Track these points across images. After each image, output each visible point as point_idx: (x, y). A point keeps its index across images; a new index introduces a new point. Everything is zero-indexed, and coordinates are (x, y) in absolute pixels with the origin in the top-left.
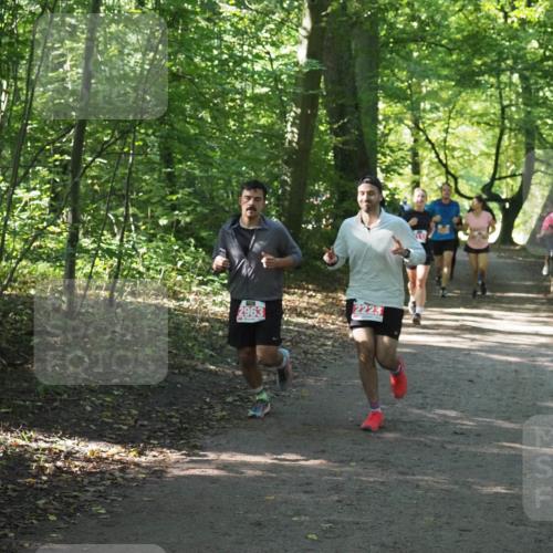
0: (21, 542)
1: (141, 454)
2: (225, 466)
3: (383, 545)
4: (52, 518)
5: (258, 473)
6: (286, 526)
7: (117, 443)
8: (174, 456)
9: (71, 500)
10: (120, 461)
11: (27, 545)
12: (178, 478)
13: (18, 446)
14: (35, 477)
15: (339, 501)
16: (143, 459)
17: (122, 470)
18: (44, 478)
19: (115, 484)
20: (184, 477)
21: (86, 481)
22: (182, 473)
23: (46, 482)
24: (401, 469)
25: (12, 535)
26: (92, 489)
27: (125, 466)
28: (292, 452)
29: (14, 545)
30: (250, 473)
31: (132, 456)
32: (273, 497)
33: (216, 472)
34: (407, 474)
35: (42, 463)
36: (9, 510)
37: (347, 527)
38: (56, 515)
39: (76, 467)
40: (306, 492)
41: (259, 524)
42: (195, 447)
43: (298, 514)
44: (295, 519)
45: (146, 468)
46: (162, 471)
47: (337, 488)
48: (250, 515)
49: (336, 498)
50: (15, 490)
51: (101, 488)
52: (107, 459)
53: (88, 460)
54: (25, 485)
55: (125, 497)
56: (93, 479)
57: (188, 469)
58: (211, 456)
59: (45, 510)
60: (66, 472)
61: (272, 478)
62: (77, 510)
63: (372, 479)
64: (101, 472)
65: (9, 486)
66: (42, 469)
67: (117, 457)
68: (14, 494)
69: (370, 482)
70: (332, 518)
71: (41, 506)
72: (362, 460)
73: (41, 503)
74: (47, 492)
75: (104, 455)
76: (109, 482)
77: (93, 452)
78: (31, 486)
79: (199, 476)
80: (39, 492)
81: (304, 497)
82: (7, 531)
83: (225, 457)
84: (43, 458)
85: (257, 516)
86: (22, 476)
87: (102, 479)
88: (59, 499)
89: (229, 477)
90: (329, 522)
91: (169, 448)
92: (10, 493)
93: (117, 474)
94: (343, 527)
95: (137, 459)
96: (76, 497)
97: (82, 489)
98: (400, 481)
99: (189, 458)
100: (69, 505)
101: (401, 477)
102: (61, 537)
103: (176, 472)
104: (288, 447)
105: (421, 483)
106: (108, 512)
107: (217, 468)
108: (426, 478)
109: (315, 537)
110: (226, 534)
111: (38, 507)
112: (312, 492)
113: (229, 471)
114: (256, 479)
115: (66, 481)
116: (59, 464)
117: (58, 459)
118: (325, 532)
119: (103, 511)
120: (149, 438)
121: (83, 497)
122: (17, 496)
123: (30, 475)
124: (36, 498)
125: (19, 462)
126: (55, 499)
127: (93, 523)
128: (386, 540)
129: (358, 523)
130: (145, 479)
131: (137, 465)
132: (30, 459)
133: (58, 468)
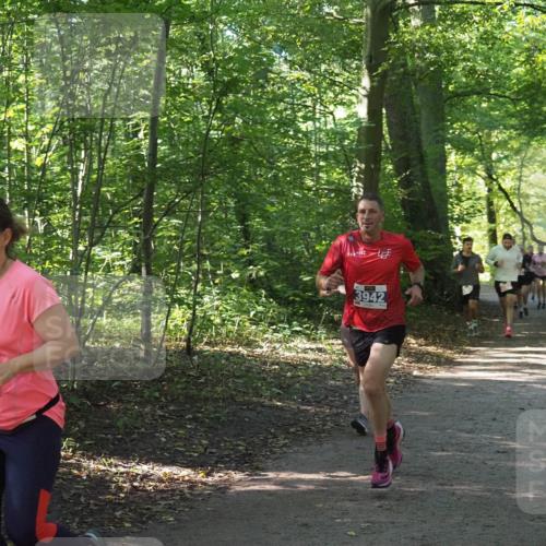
1: (208, 475)
2: (282, 483)
3: (413, 538)
4: (127, 525)
5: (311, 487)
6: (330, 526)
7: (187, 467)
8: (237, 476)
9: (144, 511)
10: (188, 481)
12: (239, 493)
13: (100, 471)
14: (114, 495)
15: (380, 507)
16: (210, 479)
17: (190, 488)
18: (122, 495)
19: (183, 498)
20: (245, 492)
21: (158, 497)
22: (243, 489)
23: (123, 498)
24: (441, 481)
26: (163, 503)
27: (192, 485)
28: (344, 470)
30: (303, 487)
31: (200, 476)
32: (321, 505)
33: (273, 488)
34: (446, 485)
35: (120, 484)
36: (90, 520)
37: (383, 525)
38: (131, 523)
39: (150, 485)
40: (351, 501)
41: (305, 525)
42: (257, 468)
43: (341, 517)
44: (338, 520)
45: (212, 486)
46: (228, 488)
47: (380, 497)
48: (299, 519)
49: (378, 504)
50: (96, 505)
51: (171, 502)
52: (178, 479)
53: (161, 481)
54: (104, 501)
55: (192, 508)
56: (165, 495)
57: (249, 486)
58: (271, 475)
59: (121, 519)
60: (141, 491)
61: (323, 491)
62: (149, 518)
63: (412, 490)
64: (173, 490)
65: (92, 502)
66: (120, 489)
67: (187, 478)
68: (96, 508)
69: (411, 492)
70: (371, 519)
71: (118, 516)
72: (407, 475)
73: (118, 514)
74: (123, 506)
75: (176, 477)
76: (178, 497)
77: (165, 474)
78: (111, 501)
79: (259, 491)
80: (115, 505)
81: (350, 504)
83: (283, 475)
84: (121, 479)
85: (305, 520)
86: (103, 494)
87: (172, 495)
88: (135, 511)
90: (368, 522)
91: (234, 470)
92: (91, 507)
93: (186, 491)
94: (380, 526)
95: (204, 480)
96: (148, 509)
97: (155, 503)
98: (438, 490)
99: (251, 478)
100: (142, 515)
101: (440, 487)
103: (239, 488)
104: (341, 466)
105: (458, 492)
106: (176, 519)
107: (275, 484)
108: (463, 487)
109: (353, 534)
110: (276, 533)
111: (115, 517)
112: (357, 500)
113: (285, 486)
115: (140, 497)
116: (136, 484)
117: (135, 480)
118: (363, 529)
119: (171, 519)
120: (217, 462)
121: (155, 509)
122: (98, 510)
123: (110, 493)
124: (114, 510)
125: (100, 483)
126: (131, 511)
127: (162, 527)
128: (415, 534)
129: (393, 523)
130: (209, 494)
131: (204, 484)
132: (111, 481)
133: (135, 487)
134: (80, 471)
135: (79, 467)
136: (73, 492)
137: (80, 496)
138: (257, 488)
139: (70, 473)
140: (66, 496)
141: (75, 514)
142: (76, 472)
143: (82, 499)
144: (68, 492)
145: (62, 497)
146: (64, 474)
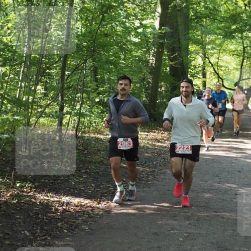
0: (54, 242)
1: (99, 203)
3: (212, 243)
4: (65, 231)
5: (152, 212)
6: (169, 235)
7: (88, 199)
9: (72, 223)
10: (90, 207)
11: (57, 243)
12: (117, 214)
13: (45, 200)
14: (54, 213)
16: (100, 205)
17: (92, 210)
18: (59, 214)
19: (90, 217)
21: (77, 215)
22: (119, 212)
23: (60, 215)
24: (214, 210)
25: (49, 238)
26: (80, 219)
28: (165, 203)
29: (51, 242)
30: (148, 212)
31: (95, 204)
32: (160, 222)
34: (217, 212)
35: (57, 207)
36: (46, 228)
37: (195, 235)
38: (67, 230)
39: (72, 209)
40: (174, 220)
41: (156, 234)
43: (173, 229)
44: (172, 231)
45: (102, 209)
46: (110, 211)
47: (188, 218)
48: (152, 230)
49: (188, 222)
50: (47, 219)
51: (84, 218)
52: (84, 205)
53: (77, 206)
54: (51, 217)
55: (95, 222)
56: (80, 214)
57: (121, 210)
59: (62, 228)
61: (158, 214)
62: (75, 227)
63: (202, 215)
64: (84, 211)
65: (44, 217)
66: (57, 210)
67: (88, 205)
68: (47, 221)
69: (202, 216)
70: (188, 231)
71: (60, 226)
72: (197, 206)
73: (59, 224)
74: (61, 220)
75: (83, 204)
76: (87, 216)
77: (78, 202)
78: (54, 217)
79: (126, 213)
80: (57, 220)
81: (174, 222)
82: (47, 237)
84: (57, 205)
85: (155, 231)
86: (48, 213)
87: (84, 214)
88: (67, 223)
89: (139, 213)
90: (187, 233)
91: (110, 201)
92: (45, 220)
93: (90, 212)
94: (194, 235)
95: (97, 206)
96: (74, 222)
97: (76, 218)
98: (215, 215)
100: (72, 225)
101: (215, 213)
102: (70, 239)
103: (116, 211)
104: (163, 200)
105: (224, 216)
106: (89, 228)
107: (134, 210)
108: (226, 214)
109: (182, 240)
110: (143, 238)
111: (58, 226)
112: (177, 220)
113: (139, 211)
114: (151, 214)
115: (69, 215)
116: (64, 207)
117: (63, 205)
118: (186, 237)
119: (87, 228)
120: (101, 196)
121: (77, 222)
122: (48, 222)
123: (52, 213)
124: (57, 222)
125: (47, 206)
126: (65, 223)
127: (83, 233)
128: (213, 241)
129: (200, 234)
130: (102, 214)
131: (98, 208)
132: (52, 206)
133: (64, 209)
134: (35, 200)
135: (35, 198)
136: (35, 211)
137: (38, 214)
138: (125, 211)
139: (31, 201)
140: (31, 214)
141: (37, 224)
142: (33, 200)
143: (40, 216)
144: (32, 212)
145: (29, 214)
146: (28, 201)
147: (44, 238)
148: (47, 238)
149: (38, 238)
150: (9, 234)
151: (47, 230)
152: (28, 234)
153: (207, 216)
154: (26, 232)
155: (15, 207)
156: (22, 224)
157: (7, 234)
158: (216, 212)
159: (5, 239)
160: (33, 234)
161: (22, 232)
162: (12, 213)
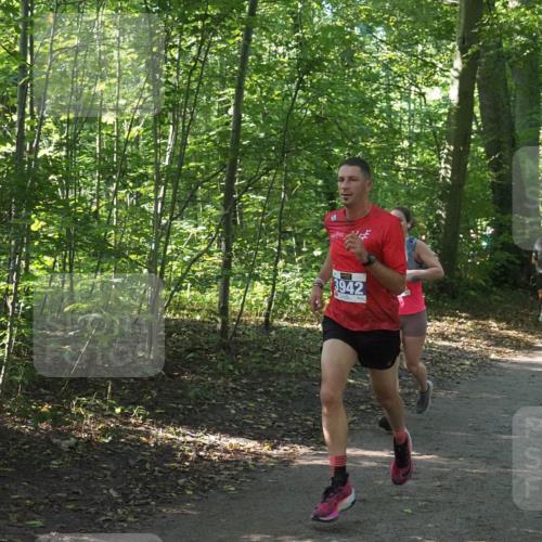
0: (160, 508)
1: (273, 448)
3: (468, 519)
4: (188, 492)
5: (374, 464)
6: (388, 503)
7: (254, 439)
8: (303, 450)
9: (207, 480)
10: (254, 453)
11: (164, 510)
12: (301, 467)
13: (168, 439)
14: (179, 463)
15: (440, 486)
16: (275, 452)
17: (255, 459)
18: (187, 464)
19: (246, 469)
20: (309, 466)
21: (222, 467)
22: (307, 463)
23: (188, 467)
24: (504, 464)
25: (153, 503)
26: (226, 473)
27: (257, 457)
29: (154, 510)
30: (366, 464)
31: (266, 449)
32: (381, 482)
34: (509, 467)
35: (186, 453)
36: (153, 486)
37: (441, 504)
38: (193, 490)
39: (215, 456)
41: (364, 501)
43: (400, 494)
44: (396, 498)
45: (277, 458)
46: (290, 461)
47: (441, 477)
49: (438, 483)
50: (160, 472)
51: (234, 472)
52: (243, 451)
53: (226, 451)
54: (169, 468)
55: (254, 479)
56: (229, 466)
57: (312, 460)
59: (184, 487)
60: (206, 460)
61: (385, 468)
62: (210, 487)
63: (474, 471)
64: (237, 461)
65: (156, 468)
66: (186, 457)
67: (252, 450)
68: (160, 475)
69: (473, 473)
70: (429, 498)
71: (181, 484)
72: (471, 456)
73: (181, 481)
74: (187, 474)
75: (241, 448)
76: (241, 468)
77: (231, 445)
78: (175, 469)
79: (322, 466)
80: (180, 473)
82: (149, 500)
84: (188, 448)
86: (168, 461)
87: (236, 466)
88: (198, 480)
90: (425, 500)
91: (299, 444)
92: (156, 473)
93: (250, 462)
94: (437, 505)
95: (269, 452)
96: (211, 478)
97: (218, 473)
98: (501, 473)
99: (315, 452)
100: (204, 483)
101: (502, 470)
102: (193, 506)
103: (302, 462)
106: (237, 489)
109: (409, 511)
111: (178, 485)
112: (418, 479)
114: (372, 469)
115: (205, 466)
116: (201, 453)
117: (201, 450)
118: (421, 507)
119: (233, 489)
120: (283, 436)
121: (217, 478)
122: (162, 477)
123: (175, 461)
124: (178, 477)
125: (167, 451)
126: (194, 479)
127: (222, 497)
128: (472, 515)
129: (451, 503)
130: (273, 467)
131: (269, 456)
132: (177, 450)
133: (201, 457)
134: (148, 438)
135: (148, 435)
136: (139, 458)
137: (146, 462)
138: (320, 462)
139: (139, 440)
140: (132, 462)
141: (138, 480)
142: (144, 439)
143: (148, 466)
144: (134, 458)
145: (128, 463)
146: (132, 440)
147: (142, 501)
148: (148, 503)
149: (132, 502)
150: (78, 493)
151: (154, 491)
152: (114, 494)
153: (484, 474)
154: (111, 491)
155: (104, 450)
156: (108, 478)
157: (74, 493)
158: (504, 467)
159: (68, 501)
160: (124, 495)
161: (105, 492)
162: (96, 460)
